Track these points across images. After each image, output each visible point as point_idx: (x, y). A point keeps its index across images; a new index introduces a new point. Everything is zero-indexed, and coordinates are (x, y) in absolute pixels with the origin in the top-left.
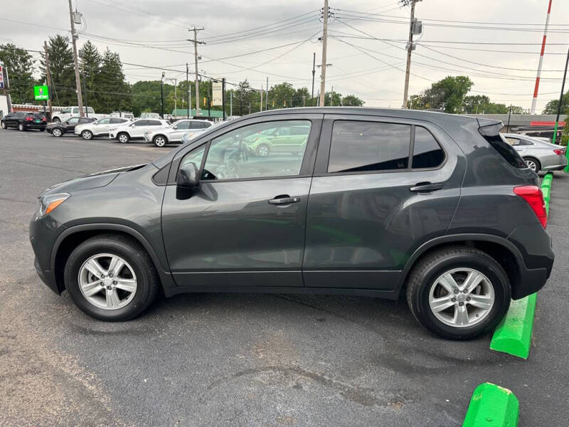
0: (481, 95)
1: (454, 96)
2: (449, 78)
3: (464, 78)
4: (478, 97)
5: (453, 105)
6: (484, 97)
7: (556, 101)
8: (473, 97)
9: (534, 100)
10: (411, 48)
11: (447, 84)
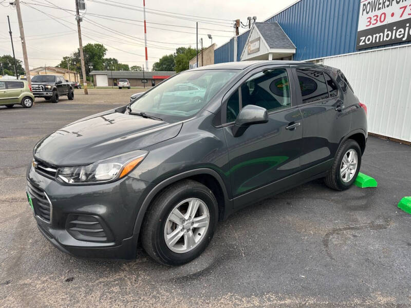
0: (112, 58)
1: (96, 58)
2: (90, 45)
3: (100, 45)
4: (110, 60)
5: (97, 64)
6: (114, 59)
7: (157, 63)
8: (107, 59)
9: (146, 62)
10: (79, 20)
11: (89, 49)
